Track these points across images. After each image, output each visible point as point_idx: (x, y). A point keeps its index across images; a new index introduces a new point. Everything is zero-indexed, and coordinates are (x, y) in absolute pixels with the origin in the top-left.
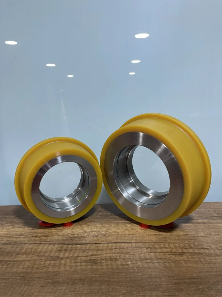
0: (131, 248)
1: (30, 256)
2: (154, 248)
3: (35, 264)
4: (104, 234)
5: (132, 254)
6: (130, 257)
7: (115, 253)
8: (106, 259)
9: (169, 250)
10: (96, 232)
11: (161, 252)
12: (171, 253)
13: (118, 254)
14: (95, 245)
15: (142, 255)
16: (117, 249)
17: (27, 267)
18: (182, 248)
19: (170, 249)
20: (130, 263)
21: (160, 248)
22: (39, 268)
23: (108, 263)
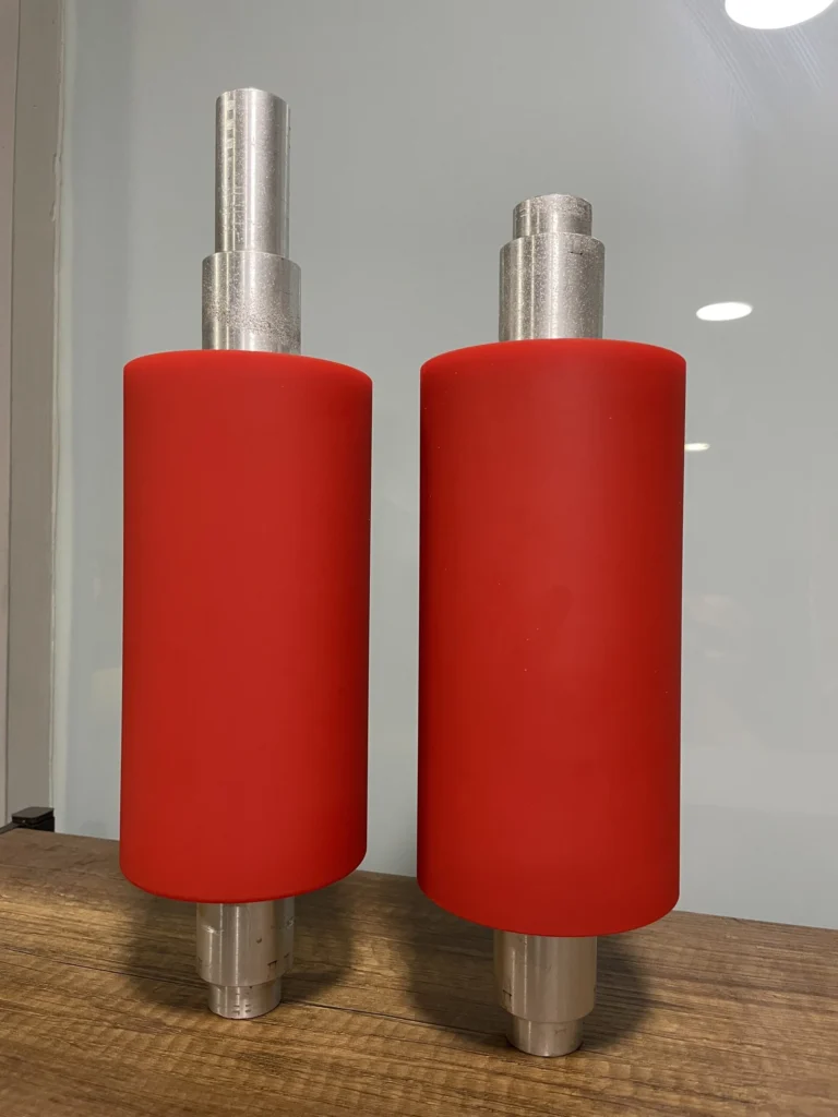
1: (73, 1002)
3: (75, 1031)
5: (426, 1064)
6: (413, 1076)
7: (361, 1052)
8: (317, 1065)
9: (580, 1079)
12: (585, 1091)
13: (371, 1054)
14: (308, 1009)
15: (461, 1077)
16: (377, 1039)
17: (43, 1032)
18: (638, 1082)
19: (587, 1076)
20: (400, 1094)
22: (80, 1044)
23: (318, 1078)
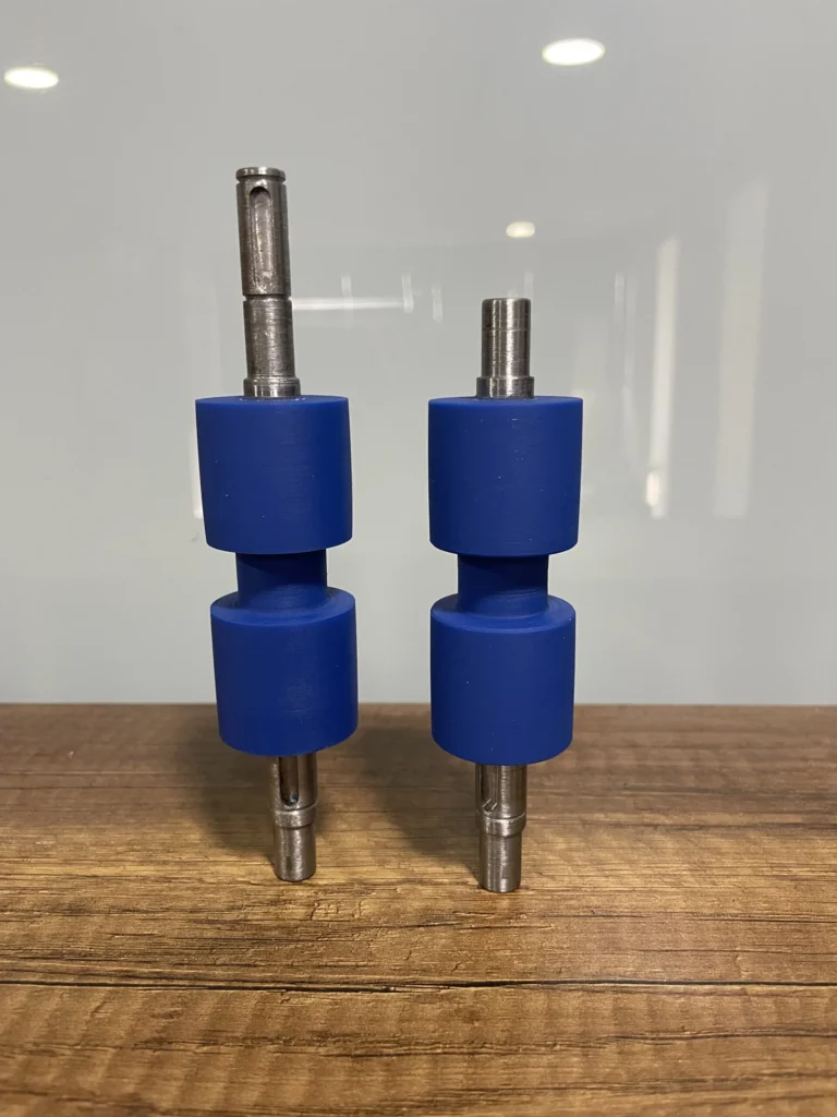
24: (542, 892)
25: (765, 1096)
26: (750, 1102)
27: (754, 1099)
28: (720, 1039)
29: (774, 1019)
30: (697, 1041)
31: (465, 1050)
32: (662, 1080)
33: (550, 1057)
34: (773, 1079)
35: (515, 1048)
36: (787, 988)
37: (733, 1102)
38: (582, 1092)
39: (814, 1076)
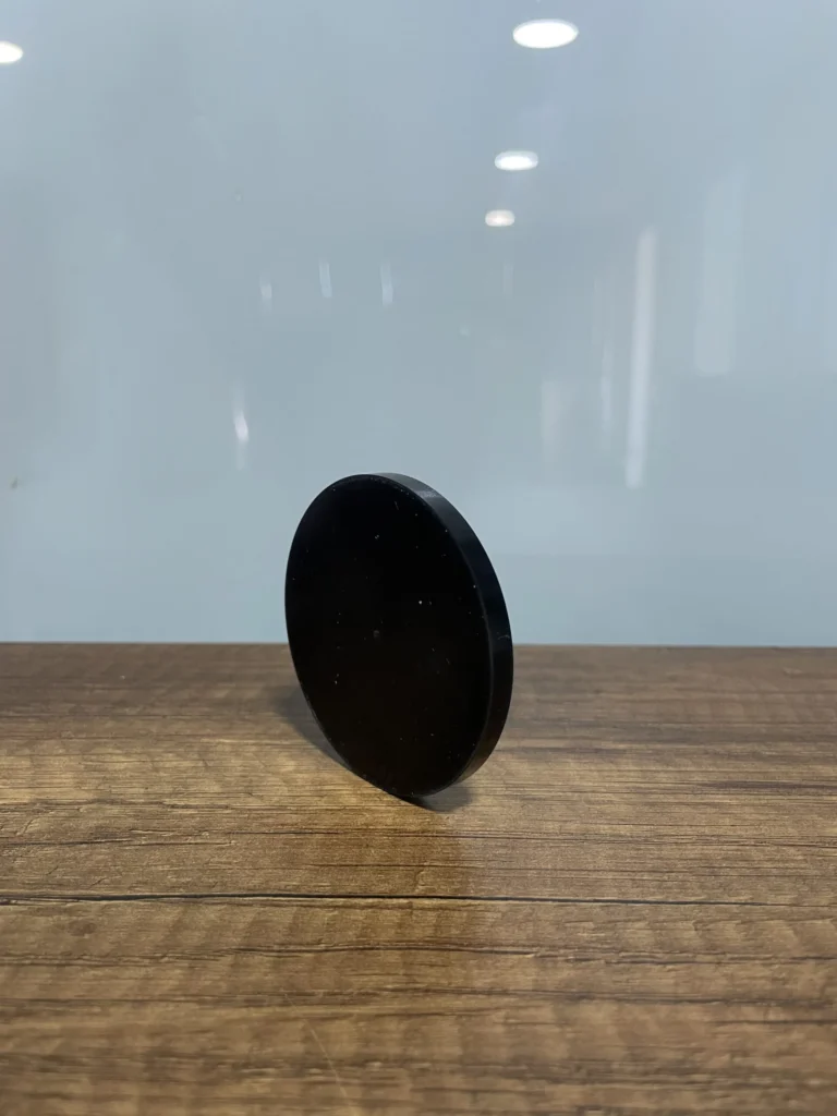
0: (391, 946)
2: (612, 956)
4: (193, 822)
5: (396, 1006)
6: (373, 1049)
9: (757, 976)
10: (129, 810)
11: (681, 990)
12: (789, 1003)
13: (250, 1003)
15: (494, 1025)
19: (767, 963)
21: (673, 954)
24: (241, 811)
25: (375, 1012)
26: (353, 1018)
27: (359, 1014)
28: (355, 953)
29: (430, 931)
30: (328, 954)
31: (57, 962)
32: (265, 993)
33: (148, 969)
34: (394, 994)
35: (114, 960)
36: (460, 902)
37: (334, 1018)
38: (164, 1004)
39: (443, 992)
